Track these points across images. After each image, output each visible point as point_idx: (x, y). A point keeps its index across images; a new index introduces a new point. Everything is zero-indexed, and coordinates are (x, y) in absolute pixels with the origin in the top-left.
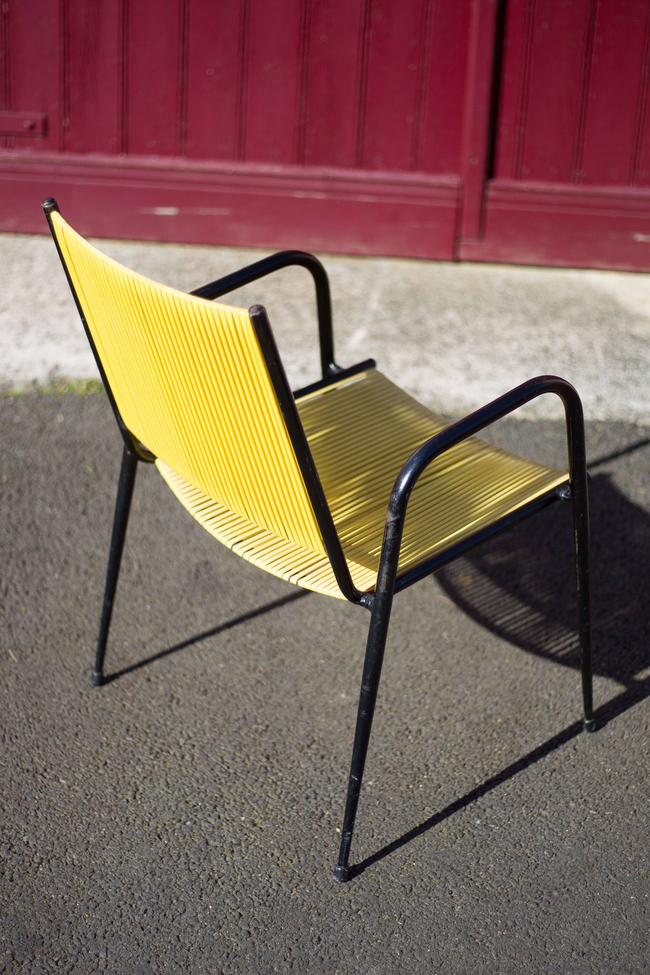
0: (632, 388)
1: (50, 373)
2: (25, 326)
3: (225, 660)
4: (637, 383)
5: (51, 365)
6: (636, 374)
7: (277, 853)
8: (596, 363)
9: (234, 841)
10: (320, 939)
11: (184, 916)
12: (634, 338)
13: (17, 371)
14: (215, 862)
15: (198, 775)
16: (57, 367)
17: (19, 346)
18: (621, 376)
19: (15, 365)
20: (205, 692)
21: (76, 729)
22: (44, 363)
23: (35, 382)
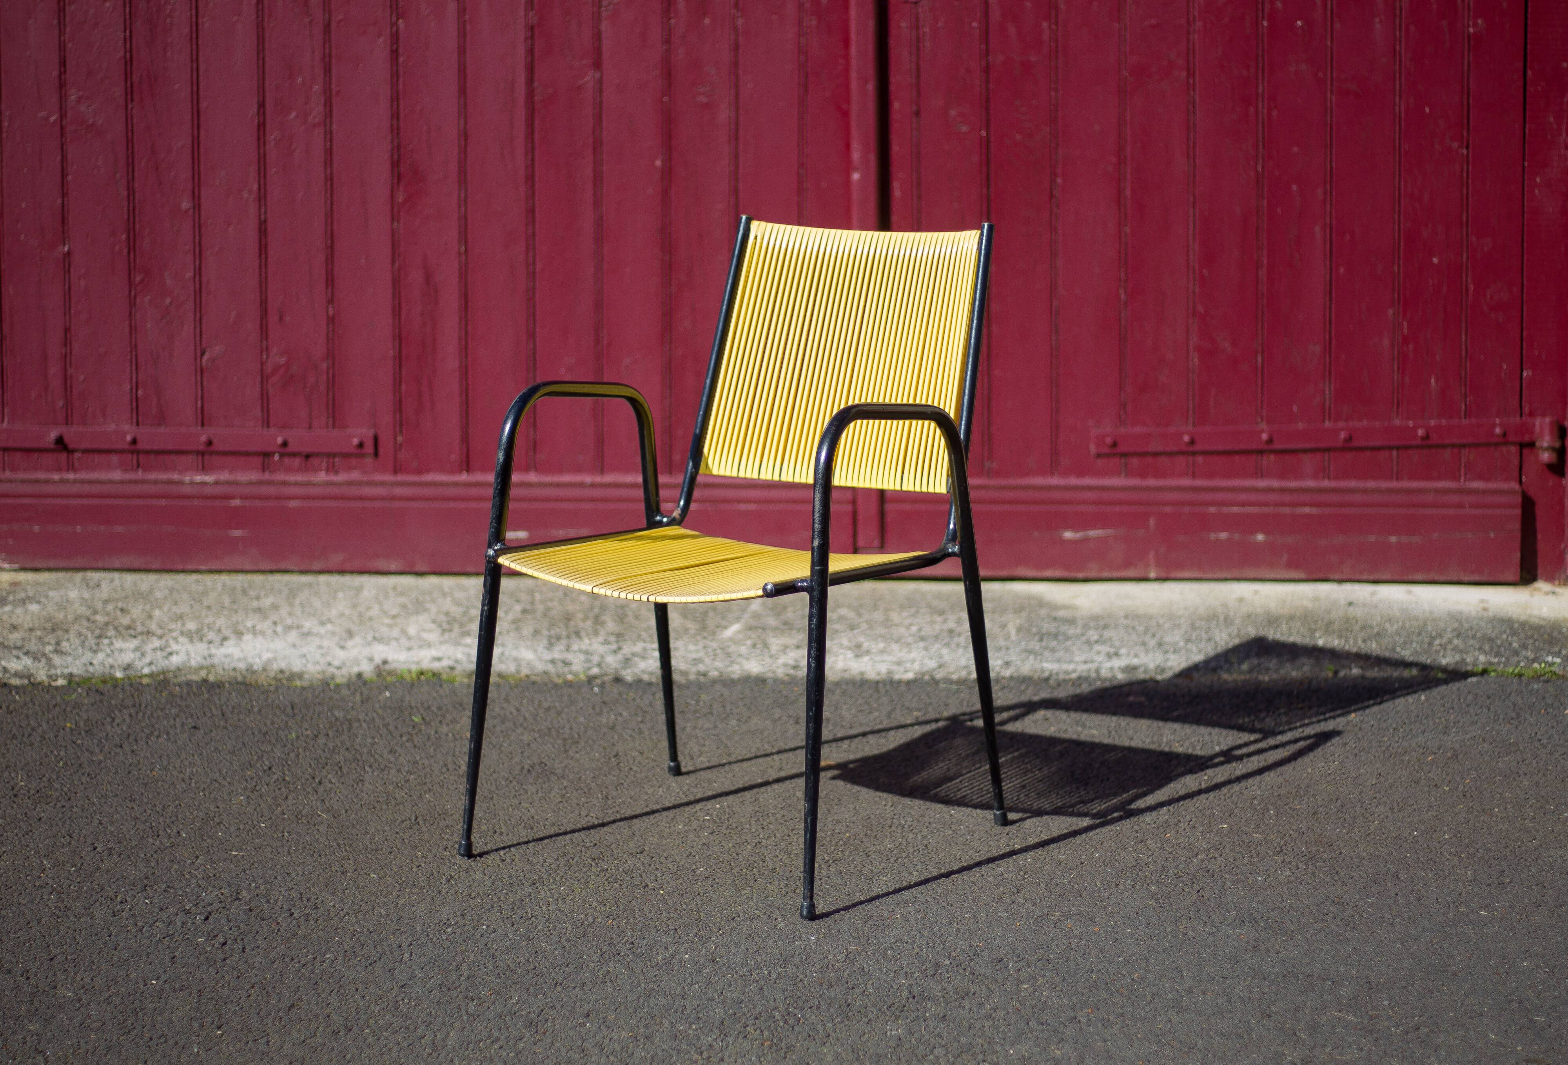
0: (1047, 654)
1: (377, 667)
2: (350, 634)
3: (554, 811)
4: (1053, 651)
5: (378, 660)
6: (1053, 644)
7: (594, 904)
8: (1008, 637)
9: (550, 899)
10: (632, 943)
11: (494, 934)
12: (1055, 619)
13: (338, 668)
14: (529, 910)
15: (517, 868)
16: (385, 662)
17: (342, 648)
18: (1035, 645)
19: (336, 663)
20: (532, 828)
21: (390, 850)
22: (371, 659)
23: (359, 675)
